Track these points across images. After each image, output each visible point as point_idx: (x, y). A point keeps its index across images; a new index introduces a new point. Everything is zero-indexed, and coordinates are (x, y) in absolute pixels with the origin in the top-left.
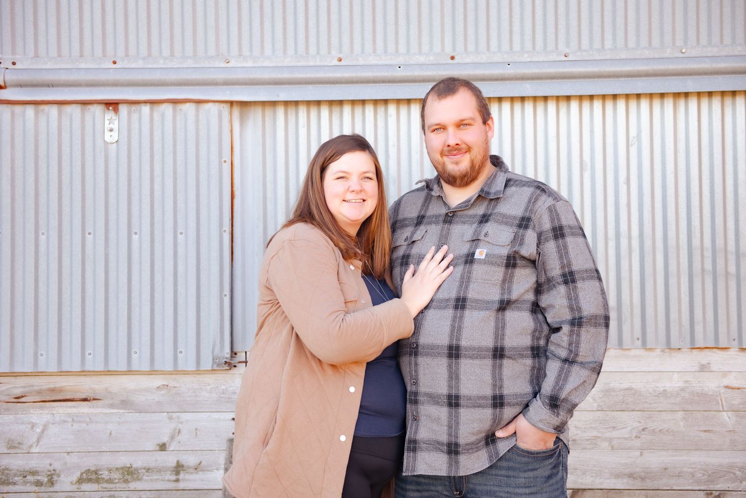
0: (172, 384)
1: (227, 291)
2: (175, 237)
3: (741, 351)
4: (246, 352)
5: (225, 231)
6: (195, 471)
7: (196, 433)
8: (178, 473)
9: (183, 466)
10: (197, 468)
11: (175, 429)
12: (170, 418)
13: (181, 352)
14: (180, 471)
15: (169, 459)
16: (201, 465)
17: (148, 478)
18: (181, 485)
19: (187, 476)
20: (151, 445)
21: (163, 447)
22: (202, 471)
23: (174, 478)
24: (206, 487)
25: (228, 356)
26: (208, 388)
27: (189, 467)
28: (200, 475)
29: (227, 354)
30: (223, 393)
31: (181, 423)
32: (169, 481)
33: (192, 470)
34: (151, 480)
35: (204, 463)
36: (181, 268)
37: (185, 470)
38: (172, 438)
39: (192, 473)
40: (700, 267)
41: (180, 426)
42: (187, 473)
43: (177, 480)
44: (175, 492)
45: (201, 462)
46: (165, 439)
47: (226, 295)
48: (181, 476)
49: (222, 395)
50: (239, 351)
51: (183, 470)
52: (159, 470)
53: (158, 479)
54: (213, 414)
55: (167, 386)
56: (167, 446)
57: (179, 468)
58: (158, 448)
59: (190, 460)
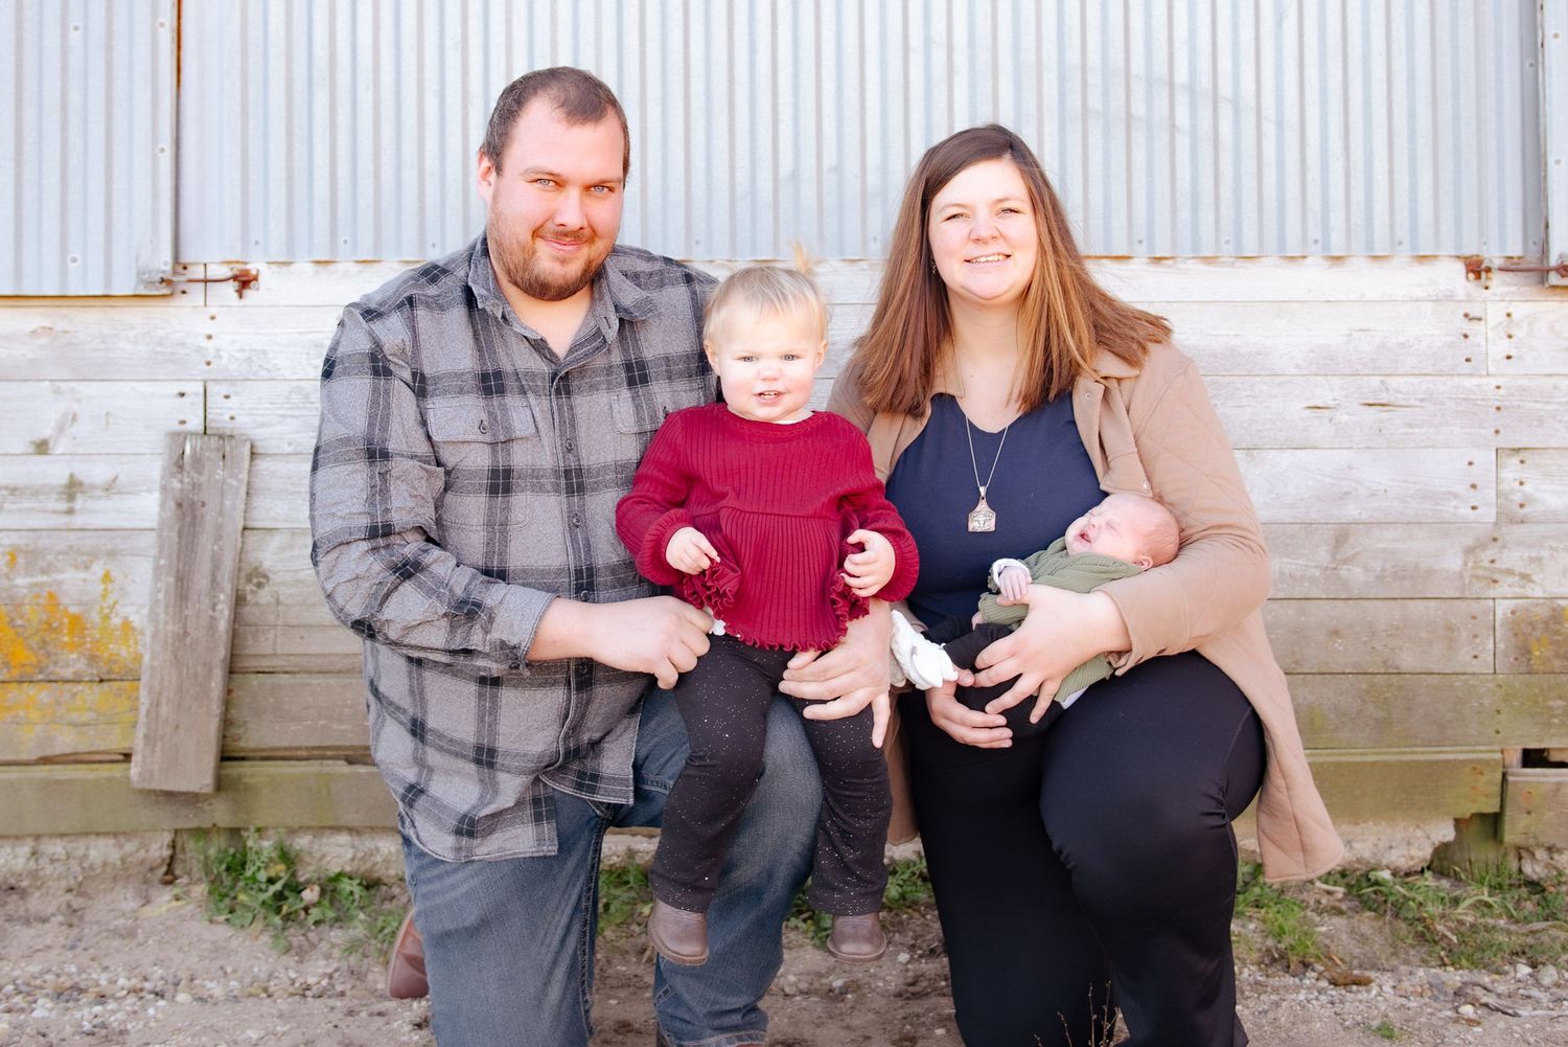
0: (60, 325)
1: (166, 143)
2: (64, 35)
3: (1152, 262)
4: (205, 265)
5: (162, 25)
6: (103, 494)
7: (108, 423)
8: (71, 498)
9: (81, 484)
10: (110, 488)
11: (66, 414)
12: (57, 391)
13: (74, 260)
14: (77, 493)
15: (54, 471)
16: (117, 482)
17: (13, 507)
18: (78, 521)
19: (90, 504)
20: (19, 443)
21: (42, 447)
22: (119, 493)
23: (63, 506)
24: (126, 525)
25: (168, 268)
26: (132, 334)
27: (93, 487)
28: (115, 502)
29: (166, 264)
30: (161, 344)
31: (78, 401)
32: (54, 512)
33: (98, 493)
34: (20, 511)
35: (123, 479)
36: (75, 97)
37: (85, 492)
38: (61, 429)
39: (99, 498)
40: (1078, 103)
41: (76, 406)
42: (90, 497)
43: (70, 512)
44: (65, 534)
45: (116, 478)
46: (46, 432)
47: (162, 150)
48: (79, 503)
49: (159, 349)
50: (191, 261)
51: (82, 492)
52: (36, 492)
53: (31, 510)
54: (139, 383)
55: (51, 329)
56: (51, 445)
57: (73, 489)
58: (32, 449)
59: (96, 473)
